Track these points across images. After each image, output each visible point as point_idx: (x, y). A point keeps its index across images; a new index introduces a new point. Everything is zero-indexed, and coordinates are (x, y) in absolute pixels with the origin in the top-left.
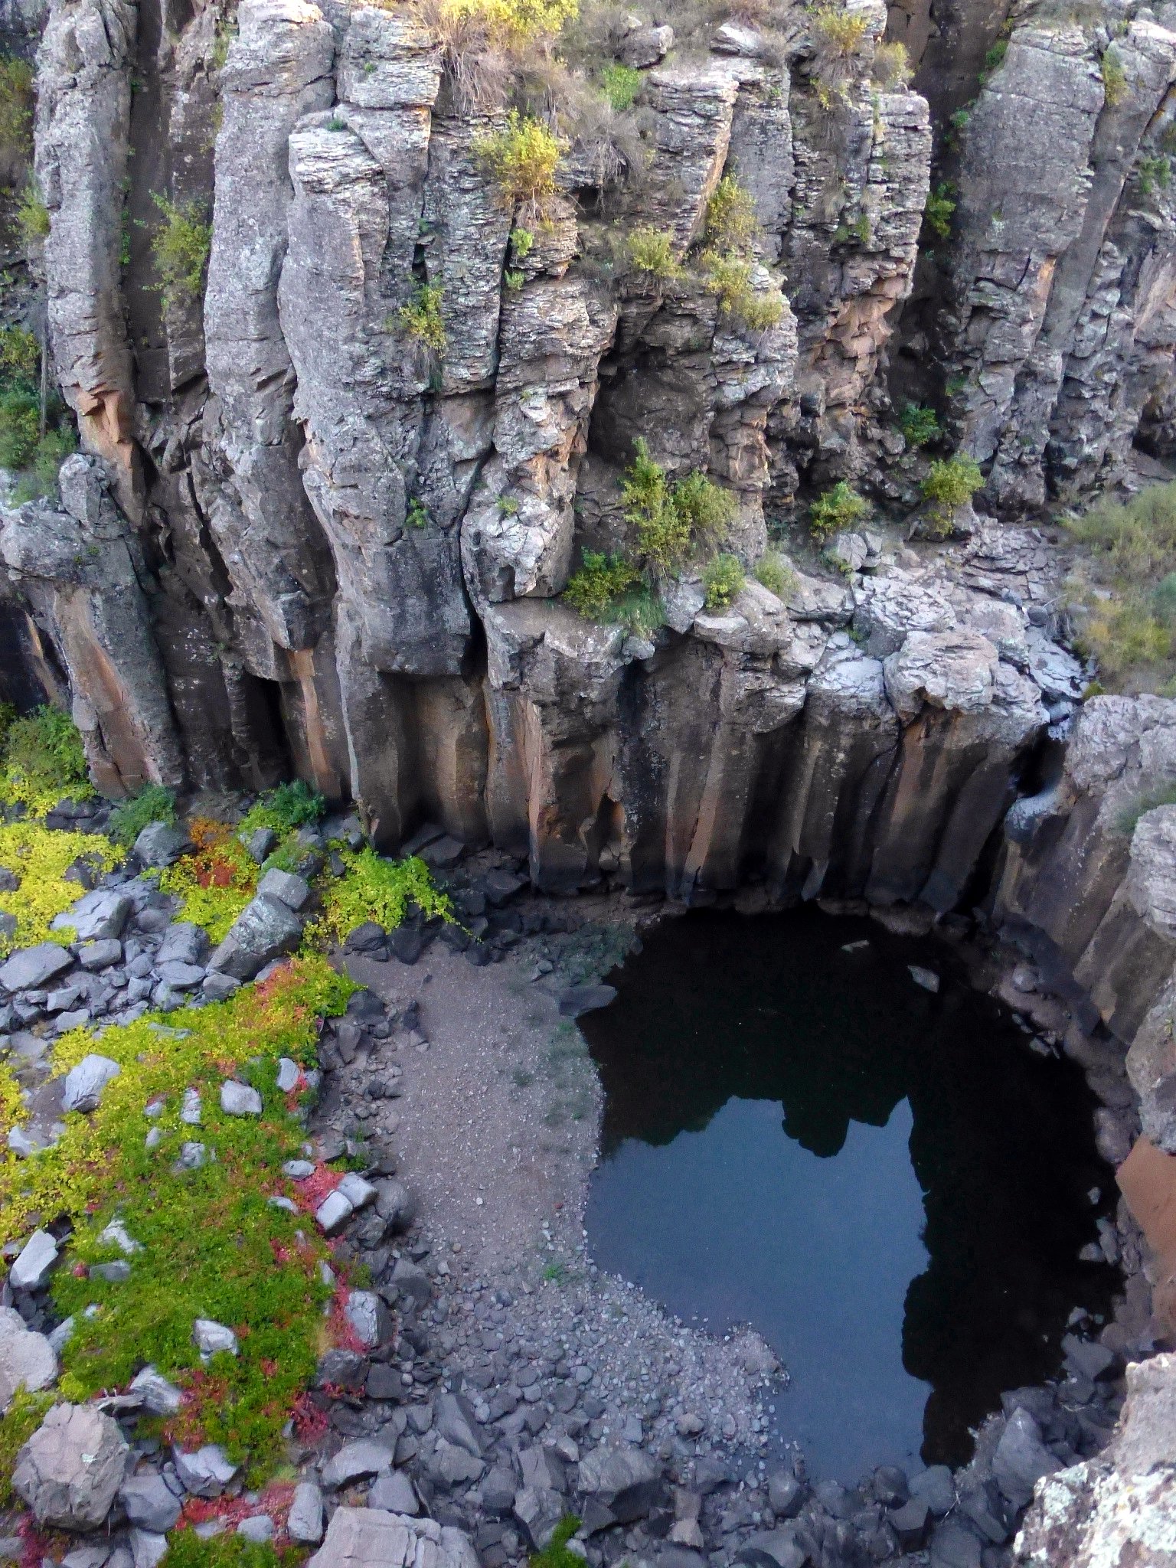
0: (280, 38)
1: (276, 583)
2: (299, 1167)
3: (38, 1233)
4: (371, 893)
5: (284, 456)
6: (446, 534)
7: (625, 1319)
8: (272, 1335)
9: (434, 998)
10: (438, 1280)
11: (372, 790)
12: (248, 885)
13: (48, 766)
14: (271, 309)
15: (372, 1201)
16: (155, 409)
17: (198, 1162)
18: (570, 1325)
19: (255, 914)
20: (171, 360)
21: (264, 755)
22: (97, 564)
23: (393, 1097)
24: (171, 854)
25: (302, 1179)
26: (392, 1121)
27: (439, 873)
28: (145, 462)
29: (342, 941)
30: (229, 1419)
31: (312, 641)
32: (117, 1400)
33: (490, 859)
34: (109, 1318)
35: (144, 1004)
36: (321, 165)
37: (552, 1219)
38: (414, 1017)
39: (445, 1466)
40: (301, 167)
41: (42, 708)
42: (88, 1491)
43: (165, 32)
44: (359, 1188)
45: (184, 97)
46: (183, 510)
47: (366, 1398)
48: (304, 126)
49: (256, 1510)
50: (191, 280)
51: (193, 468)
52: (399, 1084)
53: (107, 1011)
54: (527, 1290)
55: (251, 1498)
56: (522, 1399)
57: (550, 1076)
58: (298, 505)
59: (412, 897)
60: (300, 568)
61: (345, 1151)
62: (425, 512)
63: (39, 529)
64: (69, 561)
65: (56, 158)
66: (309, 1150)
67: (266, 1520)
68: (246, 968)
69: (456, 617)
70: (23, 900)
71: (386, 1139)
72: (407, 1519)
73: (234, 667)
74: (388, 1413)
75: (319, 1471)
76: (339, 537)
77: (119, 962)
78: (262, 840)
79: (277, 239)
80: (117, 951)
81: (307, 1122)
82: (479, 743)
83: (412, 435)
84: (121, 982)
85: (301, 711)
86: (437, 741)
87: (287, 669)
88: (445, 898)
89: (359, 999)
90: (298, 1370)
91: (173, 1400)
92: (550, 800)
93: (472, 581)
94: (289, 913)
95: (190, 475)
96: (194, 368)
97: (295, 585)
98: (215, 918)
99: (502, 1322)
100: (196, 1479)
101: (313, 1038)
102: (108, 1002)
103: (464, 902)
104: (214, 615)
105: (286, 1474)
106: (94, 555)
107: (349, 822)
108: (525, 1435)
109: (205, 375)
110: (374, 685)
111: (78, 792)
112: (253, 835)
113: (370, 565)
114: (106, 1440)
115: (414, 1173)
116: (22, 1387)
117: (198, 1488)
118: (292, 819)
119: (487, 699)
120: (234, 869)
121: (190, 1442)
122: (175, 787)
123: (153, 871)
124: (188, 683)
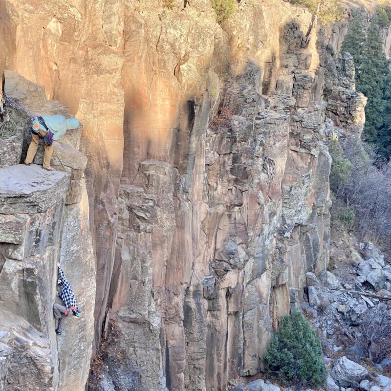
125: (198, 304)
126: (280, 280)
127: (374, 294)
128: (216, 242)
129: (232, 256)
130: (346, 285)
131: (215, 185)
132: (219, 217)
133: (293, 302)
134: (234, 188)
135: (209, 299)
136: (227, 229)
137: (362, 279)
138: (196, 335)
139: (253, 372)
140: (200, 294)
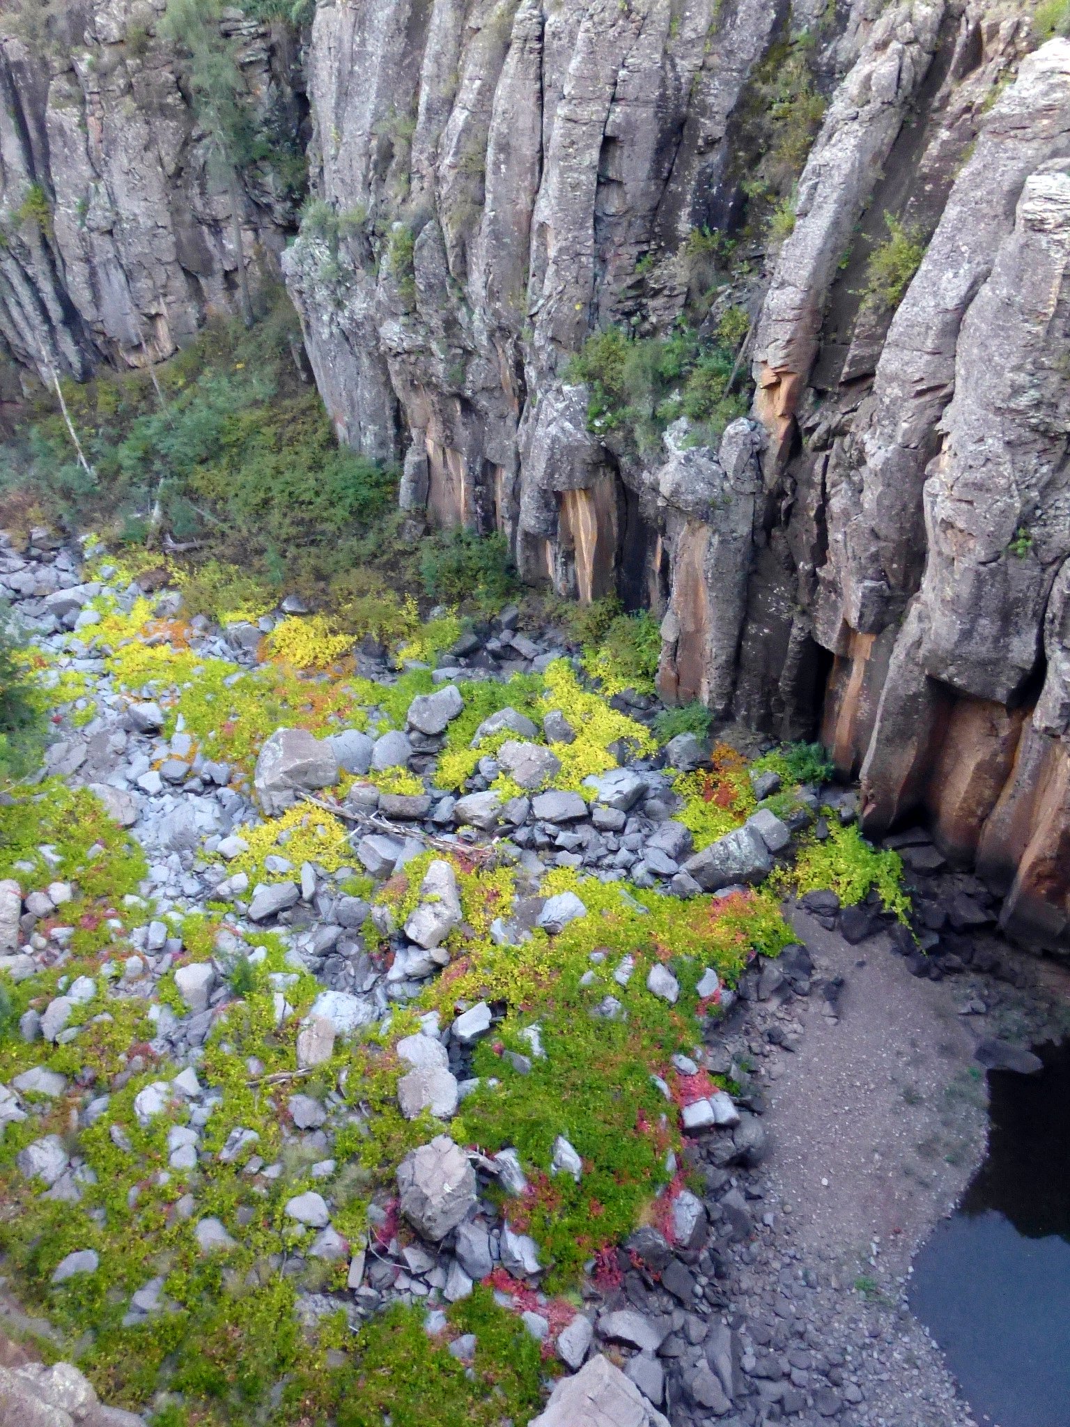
0: (1053, 88)
1: (866, 569)
2: (686, 1063)
3: (482, 1005)
4: (841, 865)
5: (916, 460)
6: (1043, 570)
7: (915, 1372)
8: (607, 1183)
9: (860, 983)
10: (759, 1226)
11: (880, 777)
12: (741, 814)
13: (629, 659)
14: (953, 326)
15: (732, 1126)
16: (821, 395)
17: (611, 1015)
18: (860, 1342)
19: (736, 840)
20: (850, 356)
21: (799, 711)
22: (727, 511)
23: (787, 1049)
24: (692, 763)
25: (685, 1074)
26: (778, 1069)
27: (909, 874)
28: (795, 439)
29: (800, 895)
30: (551, 1227)
31: (878, 628)
32: (482, 1159)
33: (965, 883)
34: (502, 1095)
35: (624, 872)
36: (1049, 206)
37: (885, 1238)
38: (835, 990)
39: (697, 1384)
40: (1028, 206)
41: (642, 611)
42: (438, 1212)
43: (949, 78)
44: (726, 1110)
45: (944, 134)
46: (811, 485)
47: (659, 1283)
48: (1046, 169)
49: (541, 1310)
50: (892, 291)
51: (831, 453)
52: (798, 1041)
53: (595, 865)
54: (834, 1284)
55: (542, 1299)
56: (787, 1376)
57: (940, 1110)
58: (911, 508)
59: (876, 885)
60: (892, 561)
61: (728, 1072)
62: (1030, 543)
63: (693, 471)
64: (706, 502)
65: (819, 175)
66: (699, 1054)
67: (544, 1322)
68: (713, 882)
69: (1022, 649)
70: (571, 753)
71: (766, 1081)
72: (648, 1404)
73: (802, 629)
74: (671, 1307)
75: (599, 1315)
76: (937, 543)
77: (619, 831)
78: (767, 783)
79: (983, 267)
80: (620, 822)
81: (707, 1031)
82: (999, 774)
83: (1045, 469)
84: (614, 847)
85: (844, 685)
86: (958, 757)
87: (846, 646)
88: (907, 900)
89: (794, 951)
90: (617, 1223)
91: (519, 1185)
92: (1048, 854)
93: (1052, 621)
94: (765, 852)
95: (827, 457)
96: (865, 367)
97: (882, 575)
98: (705, 829)
99: (800, 1298)
100: (510, 1256)
101: (741, 964)
102: (599, 858)
103: (923, 911)
104: (802, 580)
105: (573, 1299)
106: (726, 503)
107: (848, 797)
108: (777, 1408)
109: (873, 375)
110: (917, 685)
111: (642, 686)
112: (762, 775)
113: (957, 577)
114: (463, 1183)
115: (778, 1124)
116: (429, 1108)
117: (509, 1264)
118: (800, 774)
119: (1023, 735)
120: (736, 796)
121: (517, 1225)
122: (715, 711)
123: (672, 771)
124: (760, 630)
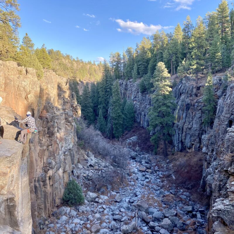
125: (40, 184)
126: (65, 169)
127: (93, 168)
128: (44, 160)
129: (50, 164)
130: (84, 167)
131: (42, 139)
132: (44, 150)
133: (69, 176)
134: (49, 139)
135: (43, 182)
136: (47, 154)
137: (89, 164)
138: (40, 196)
139: (59, 204)
140: (40, 181)
